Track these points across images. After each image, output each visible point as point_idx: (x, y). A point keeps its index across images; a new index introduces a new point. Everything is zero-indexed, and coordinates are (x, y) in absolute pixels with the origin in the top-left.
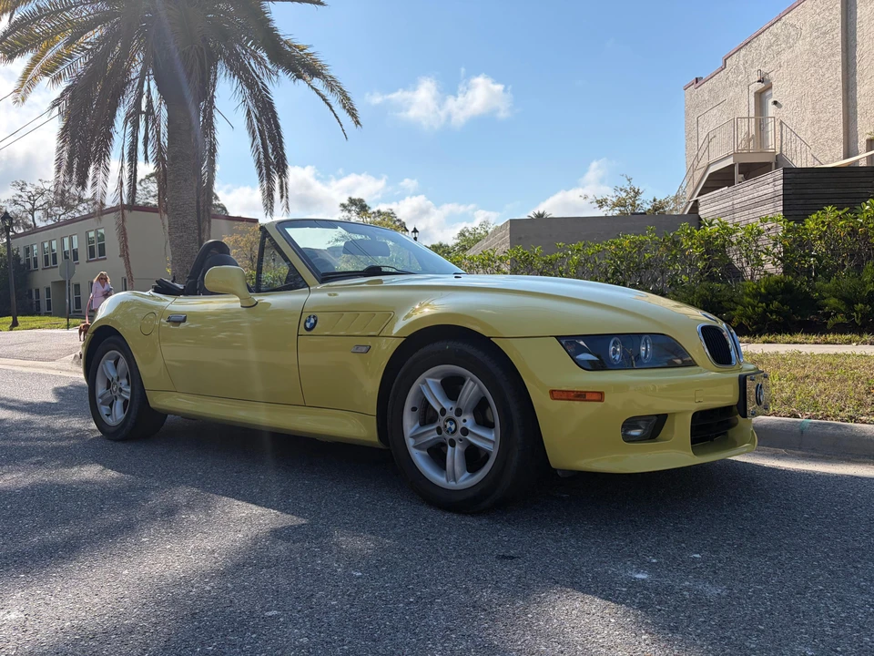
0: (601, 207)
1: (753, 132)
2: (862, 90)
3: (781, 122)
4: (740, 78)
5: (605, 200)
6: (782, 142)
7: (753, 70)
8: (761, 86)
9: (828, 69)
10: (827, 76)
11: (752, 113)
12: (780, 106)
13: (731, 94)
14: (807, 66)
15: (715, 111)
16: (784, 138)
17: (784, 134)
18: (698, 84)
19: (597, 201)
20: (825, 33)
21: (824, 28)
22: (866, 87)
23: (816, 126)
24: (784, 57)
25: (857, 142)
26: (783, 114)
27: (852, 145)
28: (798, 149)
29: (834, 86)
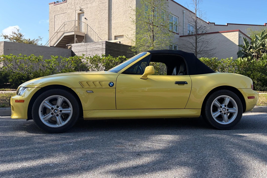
0: (5, 38)
1: (77, 25)
2: (113, 22)
3: (87, 25)
4: (72, 7)
5: (7, 36)
6: (87, 31)
7: (78, 6)
8: (80, 12)
9: (104, 13)
10: (103, 15)
11: (77, 19)
12: (87, 20)
13: (69, 11)
14: (97, 10)
15: (62, 15)
16: (88, 30)
17: (88, 28)
18: (55, 4)
19: (4, 36)
20: (103, 3)
21: (103, 2)
22: (115, 21)
23: (100, 29)
24: (89, 5)
25: (112, 36)
26: (88, 22)
27: (110, 37)
28: (93, 34)
29: (106, 19)
